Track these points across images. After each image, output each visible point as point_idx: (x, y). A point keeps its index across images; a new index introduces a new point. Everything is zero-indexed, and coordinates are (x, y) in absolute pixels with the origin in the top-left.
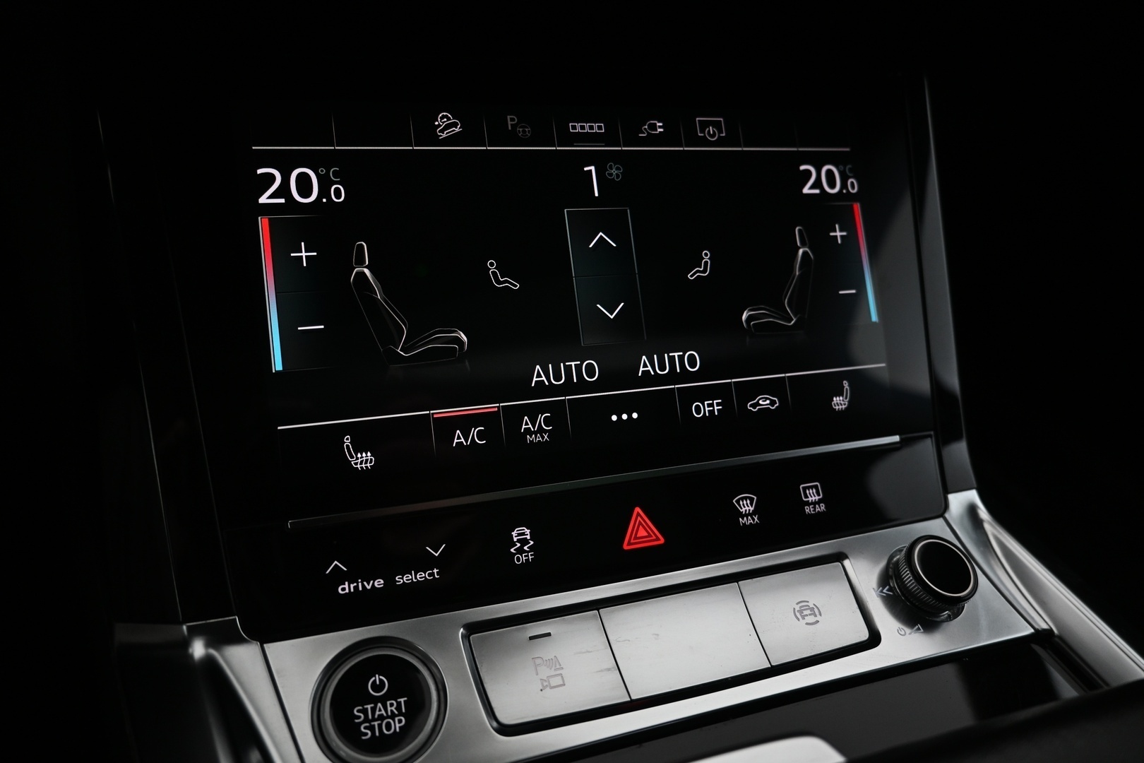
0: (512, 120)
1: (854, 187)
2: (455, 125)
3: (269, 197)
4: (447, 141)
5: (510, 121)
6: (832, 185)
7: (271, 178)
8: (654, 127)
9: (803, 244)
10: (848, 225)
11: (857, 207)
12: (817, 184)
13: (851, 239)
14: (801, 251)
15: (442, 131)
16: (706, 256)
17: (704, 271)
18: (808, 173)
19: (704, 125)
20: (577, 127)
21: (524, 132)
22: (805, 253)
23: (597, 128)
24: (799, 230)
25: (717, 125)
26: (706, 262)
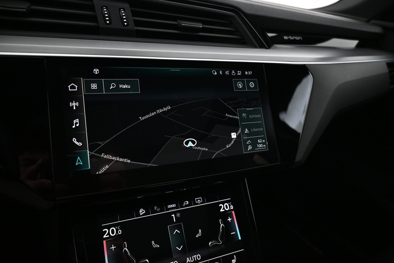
0: (156, 208)
1: (232, 207)
2: (144, 211)
3: (106, 236)
4: (142, 215)
5: (155, 208)
6: (227, 208)
7: (106, 231)
8: (186, 203)
9: (222, 223)
10: (232, 217)
11: (233, 212)
12: (224, 208)
13: (233, 220)
14: (221, 226)
15: (141, 213)
16: (200, 231)
17: (200, 235)
18: (221, 206)
19: (197, 200)
20: (170, 206)
21: (158, 210)
22: (222, 226)
23: (174, 205)
24: (221, 221)
25: (200, 199)
26: (200, 232)
